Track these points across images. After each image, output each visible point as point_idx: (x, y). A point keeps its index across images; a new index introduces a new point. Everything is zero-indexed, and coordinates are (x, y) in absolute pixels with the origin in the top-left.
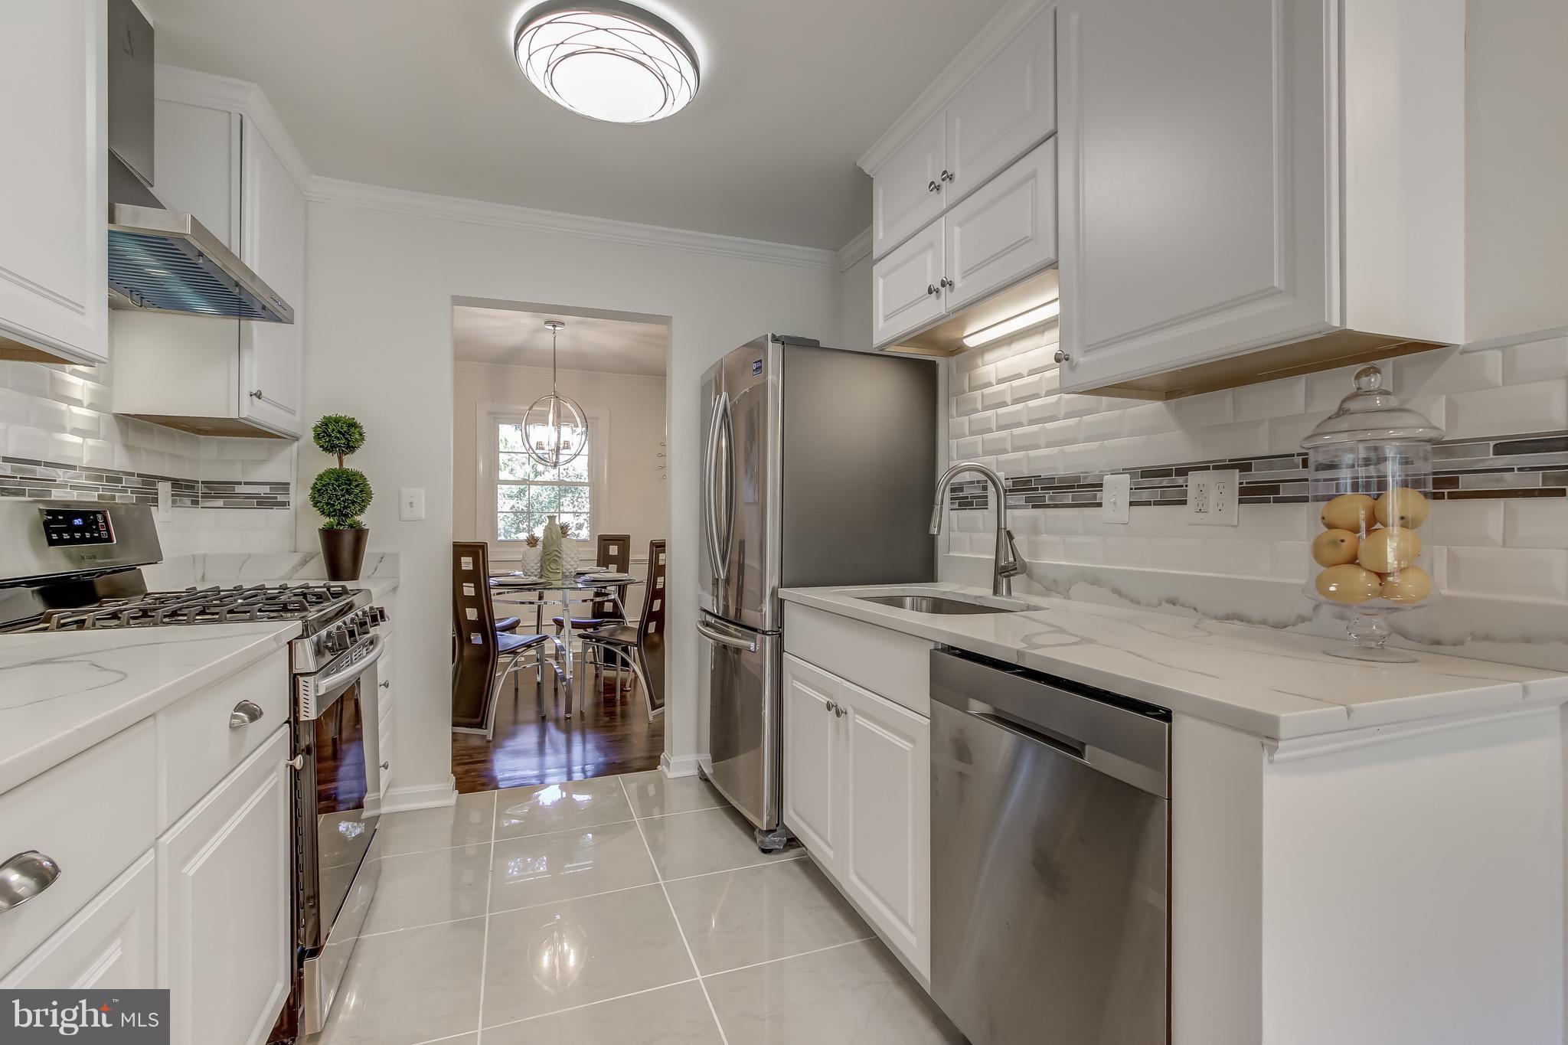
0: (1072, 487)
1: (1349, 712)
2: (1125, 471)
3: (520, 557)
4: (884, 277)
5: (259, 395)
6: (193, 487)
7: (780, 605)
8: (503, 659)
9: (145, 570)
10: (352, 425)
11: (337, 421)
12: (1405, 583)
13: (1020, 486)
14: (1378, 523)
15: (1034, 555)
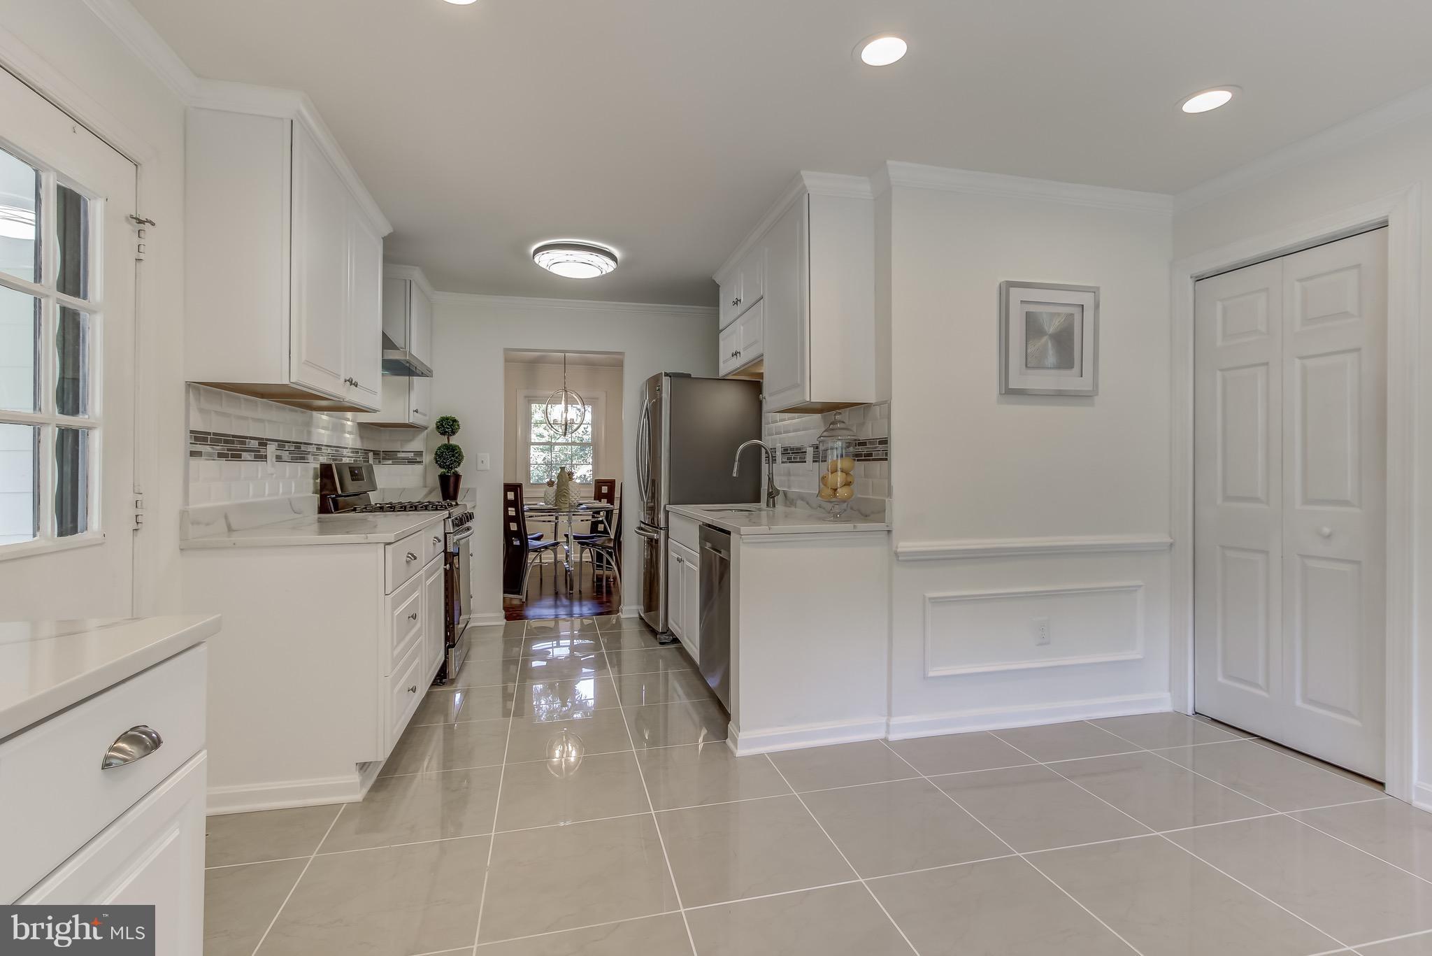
0: (799, 453)
2: (812, 446)
3: (542, 495)
4: (723, 340)
5: (416, 411)
6: (378, 454)
7: (667, 513)
8: (531, 556)
9: (370, 493)
10: (455, 421)
11: (447, 419)
12: (842, 492)
13: (785, 451)
14: (834, 471)
15: (789, 487)
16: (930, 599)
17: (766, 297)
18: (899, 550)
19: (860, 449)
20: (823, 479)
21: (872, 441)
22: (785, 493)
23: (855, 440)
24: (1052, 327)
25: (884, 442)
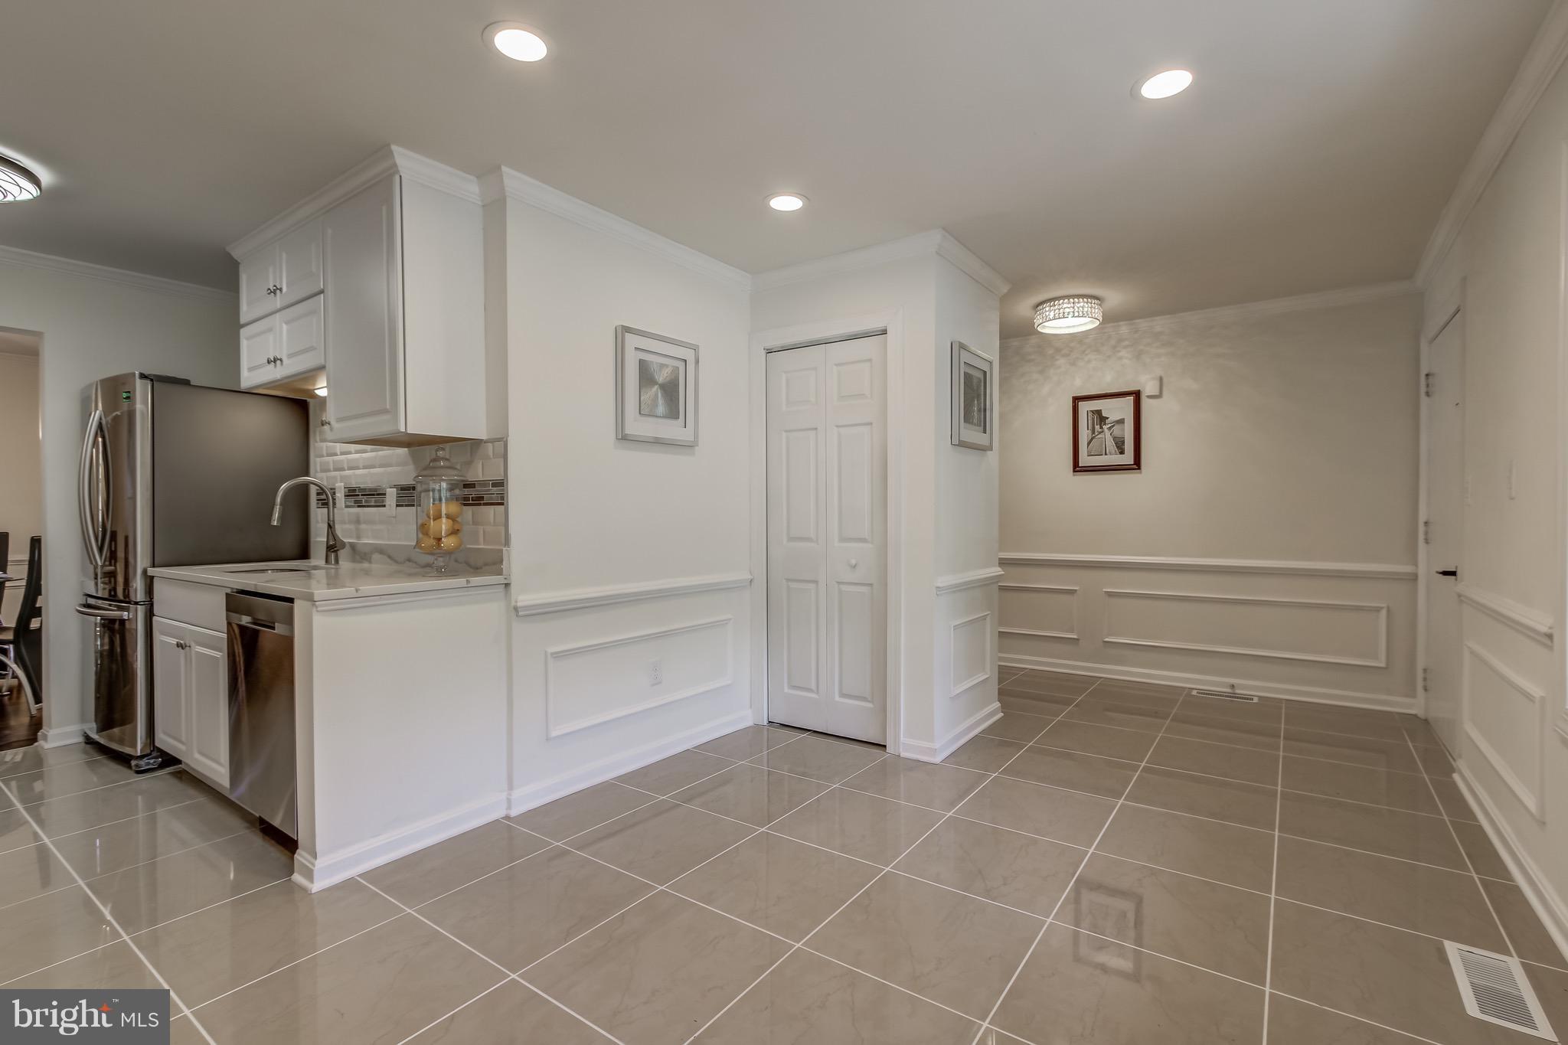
0: (373, 495)
1: (357, 591)
2: (395, 486)
4: (247, 339)
7: (150, 582)
12: (448, 542)
13: (351, 493)
14: (438, 517)
15: (358, 537)
16: (552, 654)
17: (330, 291)
18: (519, 604)
19: (466, 491)
20: (423, 528)
21: (484, 483)
22: (353, 546)
23: (463, 481)
24: (662, 377)
25: (500, 484)
